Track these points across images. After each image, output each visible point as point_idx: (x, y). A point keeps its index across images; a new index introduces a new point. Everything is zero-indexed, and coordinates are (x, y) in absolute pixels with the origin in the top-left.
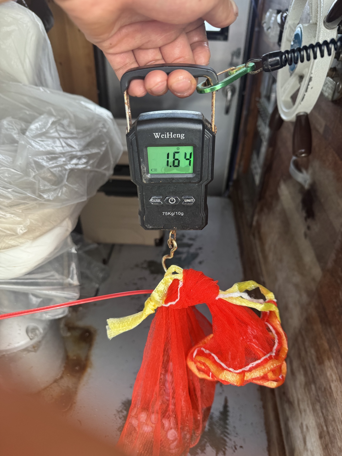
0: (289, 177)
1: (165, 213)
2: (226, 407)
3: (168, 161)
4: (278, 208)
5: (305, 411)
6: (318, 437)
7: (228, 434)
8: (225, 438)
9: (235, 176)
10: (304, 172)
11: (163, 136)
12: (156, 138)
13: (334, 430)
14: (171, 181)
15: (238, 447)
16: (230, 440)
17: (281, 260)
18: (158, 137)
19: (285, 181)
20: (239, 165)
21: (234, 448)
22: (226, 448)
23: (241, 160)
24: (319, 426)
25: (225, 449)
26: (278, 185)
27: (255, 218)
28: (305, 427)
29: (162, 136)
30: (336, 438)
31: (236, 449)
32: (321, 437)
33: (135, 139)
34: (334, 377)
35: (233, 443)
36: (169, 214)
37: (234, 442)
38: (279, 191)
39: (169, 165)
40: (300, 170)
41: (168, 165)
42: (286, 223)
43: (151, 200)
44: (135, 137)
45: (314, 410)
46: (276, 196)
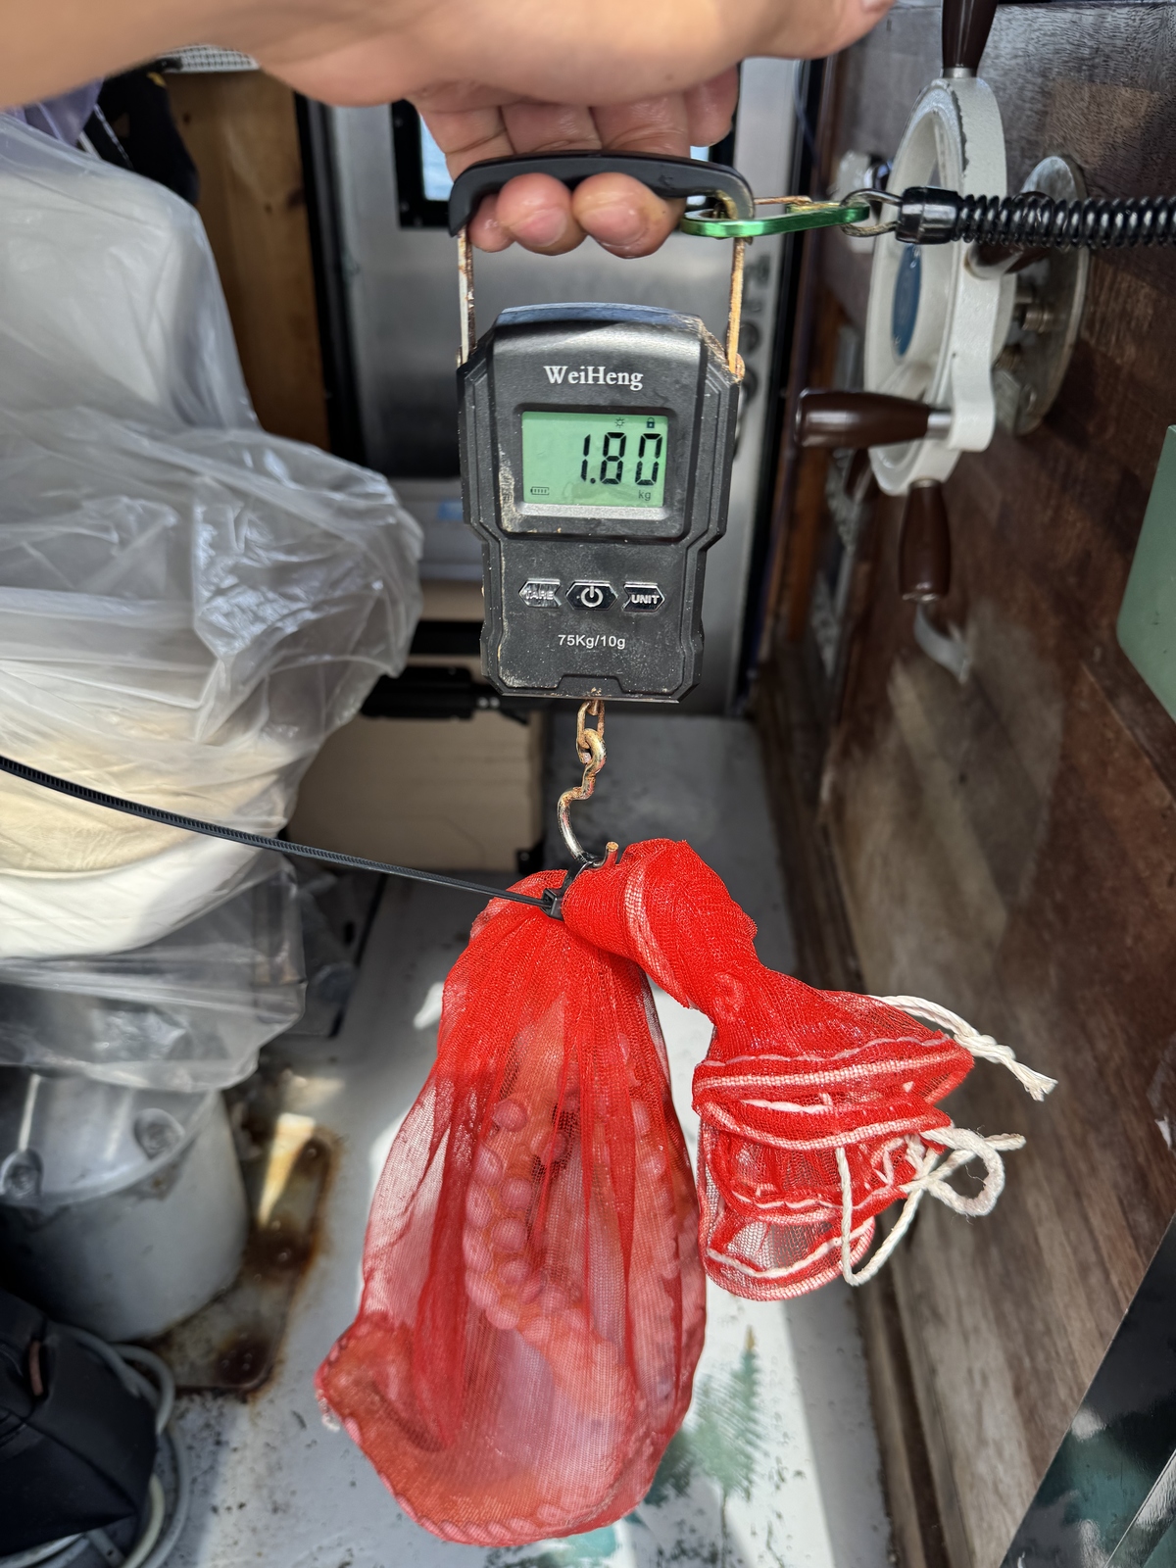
0: (916, 653)
1: (566, 639)
2: (749, 1356)
3: (585, 463)
4: (890, 745)
5: (976, 1330)
6: (1010, 1392)
7: (758, 1436)
8: (749, 1449)
9: (764, 651)
10: (956, 633)
11: (574, 379)
12: (552, 381)
13: (1048, 1359)
14: (591, 529)
15: (788, 1475)
16: (766, 1454)
17: (901, 899)
18: (559, 381)
19: (906, 662)
20: (777, 616)
21: (776, 1478)
22: (754, 1477)
23: (779, 600)
24: (1014, 1363)
25: (750, 1482)
26: (885, 676)
27: (828, 779)
28: (977, 1378)
29: (570, 376)
30: (1054, 1380)
31: (783, 1480)
32: (1018, 1391)
33: (485, 383)
34: (1044, 1209)
35: (775, 1465)
36: (578, 641)
37: (778, 1460)
38: (891, 692)
39: (589, 476)
40: (943, 631)
41: (584, 476)
42: (913, 788)
43: (524, 591)
44: (486, 376)
45: (1000, 1319)
46: (882, 708)
